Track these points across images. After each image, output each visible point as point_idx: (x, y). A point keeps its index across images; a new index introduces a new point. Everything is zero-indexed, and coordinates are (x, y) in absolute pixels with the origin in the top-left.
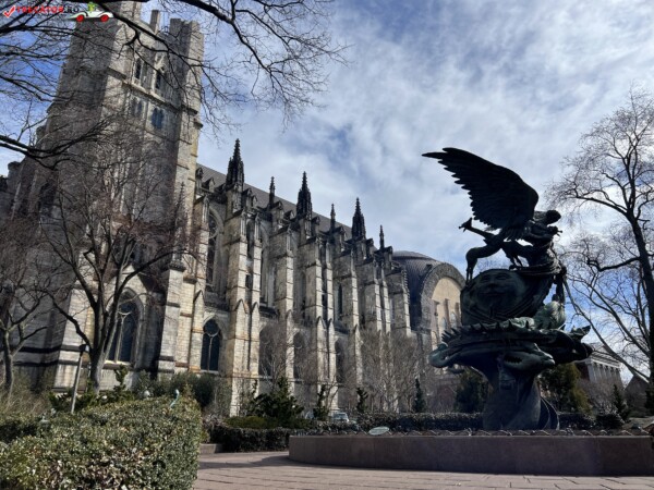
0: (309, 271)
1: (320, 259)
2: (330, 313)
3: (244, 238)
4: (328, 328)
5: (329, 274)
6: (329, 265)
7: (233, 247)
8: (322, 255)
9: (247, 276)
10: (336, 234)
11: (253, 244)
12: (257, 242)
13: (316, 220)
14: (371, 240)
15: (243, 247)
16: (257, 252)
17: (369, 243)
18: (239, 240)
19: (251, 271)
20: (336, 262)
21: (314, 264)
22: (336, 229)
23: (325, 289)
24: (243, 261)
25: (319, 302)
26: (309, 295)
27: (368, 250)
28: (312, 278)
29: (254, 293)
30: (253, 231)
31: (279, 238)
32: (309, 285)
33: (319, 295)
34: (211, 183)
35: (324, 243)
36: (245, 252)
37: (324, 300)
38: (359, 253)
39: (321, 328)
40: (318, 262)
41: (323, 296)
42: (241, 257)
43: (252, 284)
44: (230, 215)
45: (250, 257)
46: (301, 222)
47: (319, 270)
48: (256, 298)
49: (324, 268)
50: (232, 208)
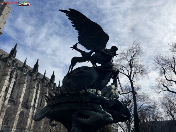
0: (32, 90)
1: (37, 86)
2: (36, 105)
3: (9, 74)
4: (34, 110)
5: (39, 92)
6: (39, 89)
7: (4, 77)
8: (38, 85)
9: (7, 88)
10: (45, 80)
11: (12, 77)
12: (14, 77)
13: (39, 74)
14: (56, 83)
15: (8, 77)
16: (13, 80)
17: (55, 84)
18: (7, 75)
19: (9, 86)
20: (43, 89)
21: (34, 88)
22: (45, 78)
23: (36, 96)
24: (6, 82)
25: (33, 100)
26: (30, 98)
27: (54, 86)
28: (32, 92)
29: (8, 94)
30: (14, 73)
31: (24, 77)
32: (31, 95)
33: (34, 98)
34: (3, 55)
35: (39, 81)
36: (8, 79)
37: (35, 100)
38: (51, 87)
39: (31, 109)
40: (36, 87)
41: (35, 99)
42: (6, 81)
43: (8, 91)
44: (6, 66)
45: (10, 81)
46: (33, 74)
47: (35, 90)
48: (8, 96)
49: (38, 89)
50: (8, 64)
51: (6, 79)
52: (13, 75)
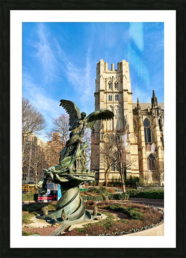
3: (158, 124)
9: (161, 138)
15: (158, 128)
18: (156, 126)
19: (162, 135)
24: (158, 132)
44: (153, 118)
45: (161, 130)
50: (153, 115)
51: (157, 130)
52: (162, 123)
